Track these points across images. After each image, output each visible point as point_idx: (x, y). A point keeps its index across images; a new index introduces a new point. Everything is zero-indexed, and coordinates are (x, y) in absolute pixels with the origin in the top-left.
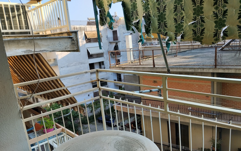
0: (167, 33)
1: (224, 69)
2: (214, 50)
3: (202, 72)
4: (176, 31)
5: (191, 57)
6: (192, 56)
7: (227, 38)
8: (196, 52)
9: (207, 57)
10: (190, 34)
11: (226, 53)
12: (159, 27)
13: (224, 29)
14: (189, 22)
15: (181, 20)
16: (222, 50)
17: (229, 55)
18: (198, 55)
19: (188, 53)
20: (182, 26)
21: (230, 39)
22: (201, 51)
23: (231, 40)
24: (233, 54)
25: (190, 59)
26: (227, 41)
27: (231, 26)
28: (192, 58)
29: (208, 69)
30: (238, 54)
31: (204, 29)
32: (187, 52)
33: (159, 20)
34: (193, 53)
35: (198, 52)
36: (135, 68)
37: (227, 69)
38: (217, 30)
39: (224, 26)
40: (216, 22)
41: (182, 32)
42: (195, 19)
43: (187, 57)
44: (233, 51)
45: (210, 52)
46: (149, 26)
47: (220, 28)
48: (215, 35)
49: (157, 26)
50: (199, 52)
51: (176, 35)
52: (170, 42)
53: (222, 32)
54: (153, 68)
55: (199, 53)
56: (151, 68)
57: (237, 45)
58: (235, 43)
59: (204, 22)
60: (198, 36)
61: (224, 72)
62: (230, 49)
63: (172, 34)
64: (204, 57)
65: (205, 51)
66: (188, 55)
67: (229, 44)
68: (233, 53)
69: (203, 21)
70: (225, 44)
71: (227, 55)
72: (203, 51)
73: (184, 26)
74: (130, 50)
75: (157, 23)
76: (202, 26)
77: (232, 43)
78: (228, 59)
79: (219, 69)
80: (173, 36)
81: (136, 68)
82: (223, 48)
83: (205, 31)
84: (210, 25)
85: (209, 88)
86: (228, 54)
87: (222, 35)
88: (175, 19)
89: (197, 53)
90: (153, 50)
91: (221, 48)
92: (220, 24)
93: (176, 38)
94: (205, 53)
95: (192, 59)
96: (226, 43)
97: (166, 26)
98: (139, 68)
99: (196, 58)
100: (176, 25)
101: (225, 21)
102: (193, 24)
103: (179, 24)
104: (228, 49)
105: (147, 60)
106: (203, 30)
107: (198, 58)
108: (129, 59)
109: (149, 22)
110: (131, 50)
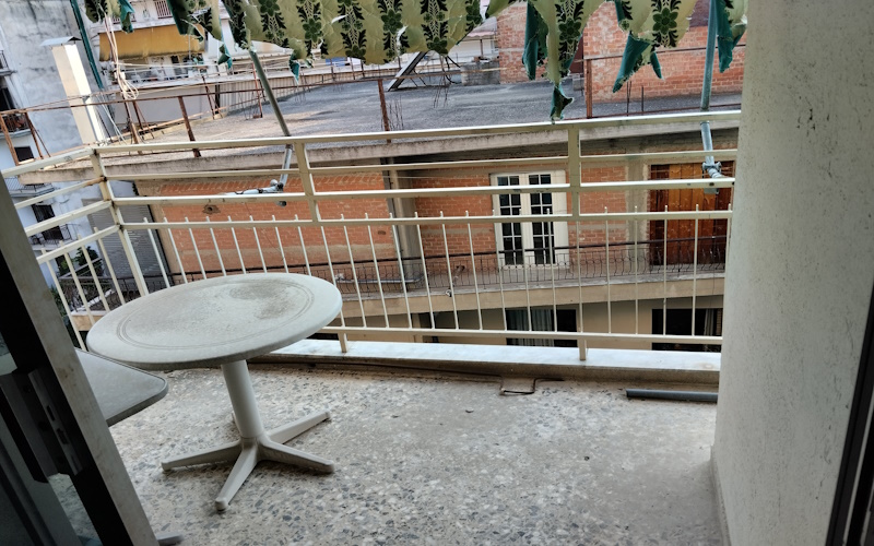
0: (286, 40)
1: (412, 144)
2: (374, 90)
3: (354, 158)
4: (307, 36)
5: (308, 116)
6: (313, 113)
7: (408, 49)
8: (319, 98)
9: (357, 113)
10: (337, 43)
11: (409, 98)
12: (265, 28)
13: (400, 32)
14: (333, 17)
15: (315, 12)
16: (395, 87)
17: (418, 103)
18: (330, 107)
19: (296, 104)
20: (319, 25)
21: (414, 52)
22: (336, 97)
23: (417, 54)
24: (430, 100)
25: (308, 124)
26: (407, 58)
27: (412, 28)
28: (313, 119)
29: (369, 149)
30: (441, 99)
31: (364, 31)
32: (292, 100)
33: (262, 10)
34: (310, 102)
35: (325, 98)
36: (124, 166)
37: (419, 142)
38: (389, 35)
39: (400, 26)
40: (384, 18)
41: (321, 38)
42: (343, 12)
43: (297, 118)
44: (426, 91)
45: (364, 96)
46: (240, 23)
47: (394, 31)
48: (387, 45)
49: (261, 25)
50: (330, 97)
51: (309, 45)
52: (298, 62)
53: (398, 39)
54: (193, 159)
55: (329, 101)
56: (188, 160)
57: (436, 70)
58: (430, 63)
59: (362, 18)
60: (356, 48)
61: (414, 153)
62: (420, 84)
63: (300, 43)
64: (350, 115)
65: (348, 96)
66: (299, 112)
67: (413, 69)
68: (429, 95)
69: (359, 16)
70: (400, 69)
71: (414, 103)
72: (341, 96)
73: (323, 26)
74: (84, 100)
75: (258, 18)
76: (359, 25)
77: (419, 64)
78: (417, 116)
79: (398, 144)
80: (303, 48)
81: (129, 168)
82: (399, 81)
83: (367, 36)
84: (374, 24)
85: (382, 205)
86: (415, 100)
87: (399, 44)
88: (301, 10)
89: (324, 102)
90: (180, 97)
91: (394, 81)
92: (392, 22)
93: (309, 53)
94: (350, 102)
95: (315, 123)
96: (404, 67)
97: (281, 25)
98: (144, 166)
99: (325, 118)
100: (304, 23)
101: (399, 16)
102: (340, 21)
103: (311, 21)
104: (412, 85)
105: (157, 138)
106: (362, 34)
107: (332, 118)
108: (86, 137)
109: (239, 13)
110: (89, 101)
